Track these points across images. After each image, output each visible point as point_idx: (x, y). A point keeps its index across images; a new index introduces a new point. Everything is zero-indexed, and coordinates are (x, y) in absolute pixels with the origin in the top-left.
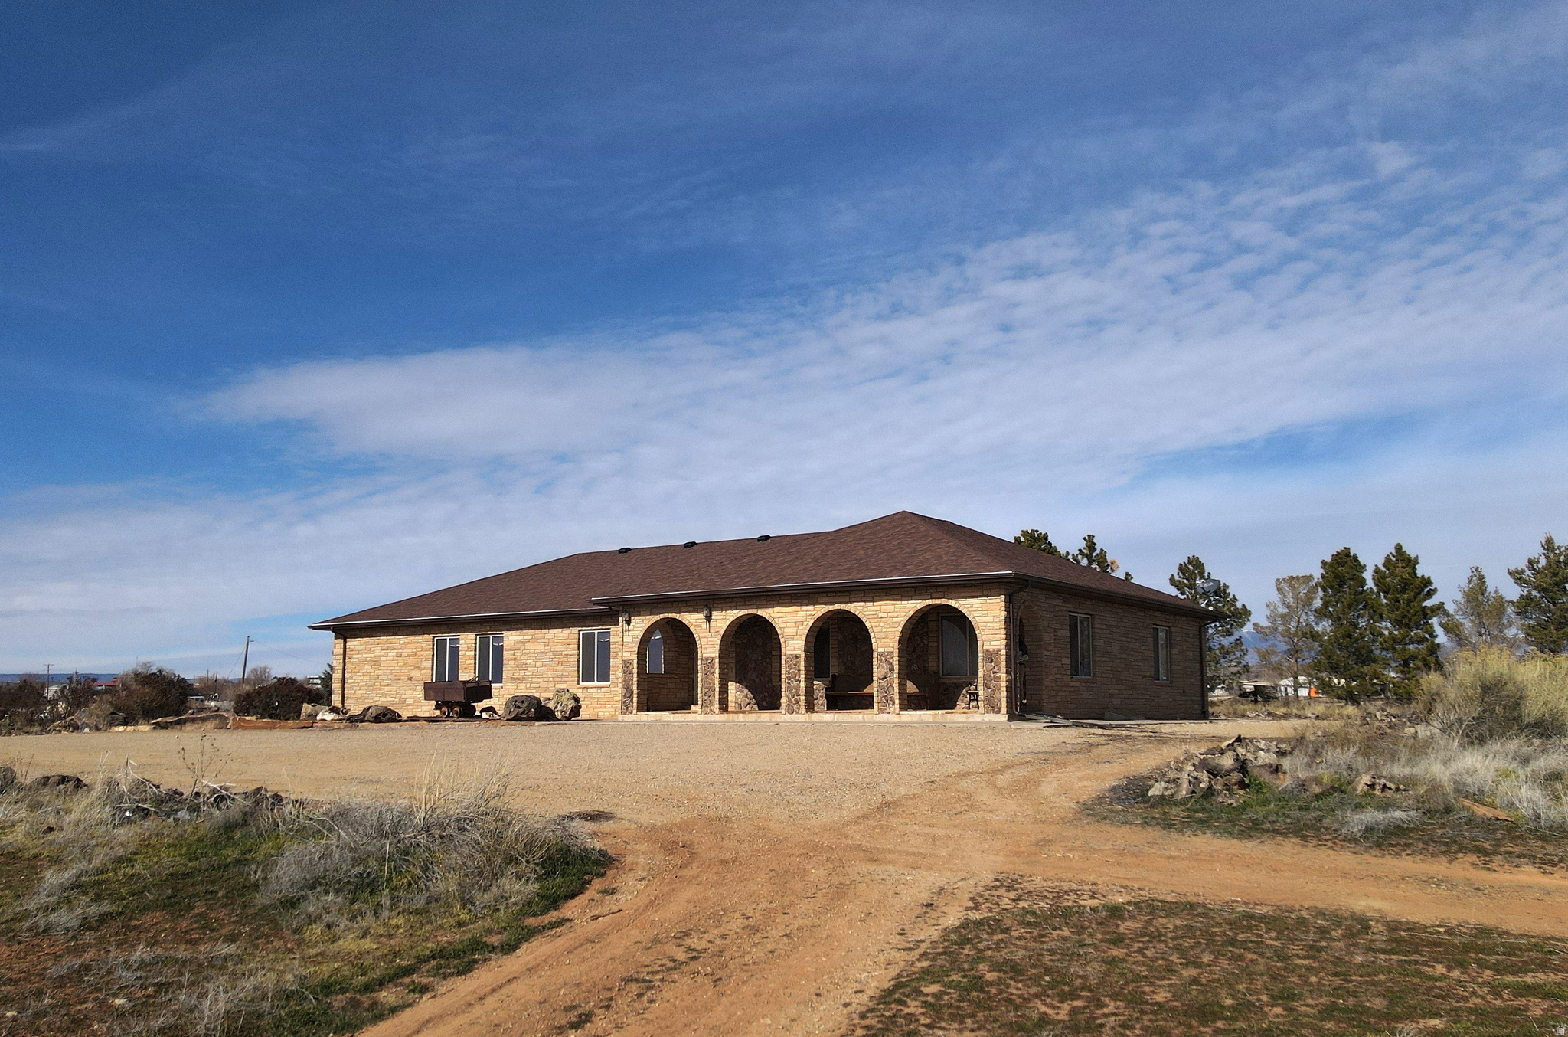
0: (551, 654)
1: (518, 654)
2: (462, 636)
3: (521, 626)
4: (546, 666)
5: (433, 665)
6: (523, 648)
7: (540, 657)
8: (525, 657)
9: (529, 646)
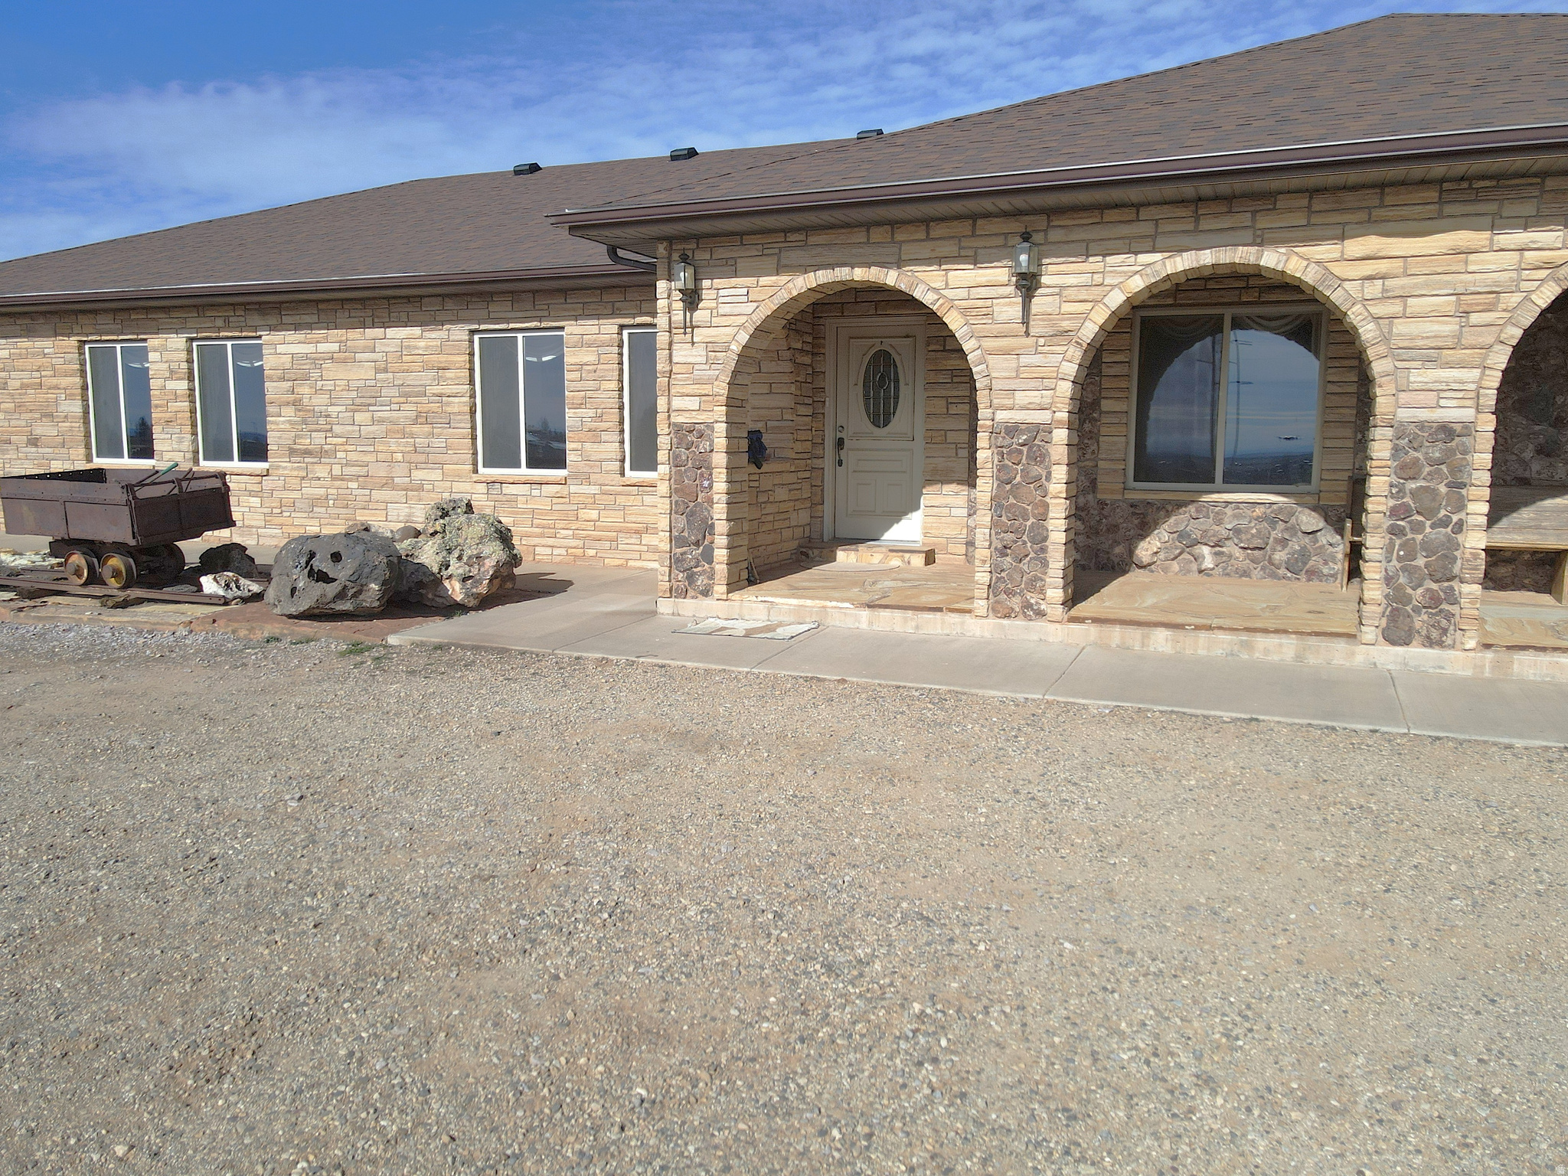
0: (394, 392)
1: (305, 390)
2: (154, 342)
3: (307, 319)
4: (381, 421)
5: (86, 412)
6: (315, 374)
7: (366, 399)
8: (323, 399)
9: (331, 370)
